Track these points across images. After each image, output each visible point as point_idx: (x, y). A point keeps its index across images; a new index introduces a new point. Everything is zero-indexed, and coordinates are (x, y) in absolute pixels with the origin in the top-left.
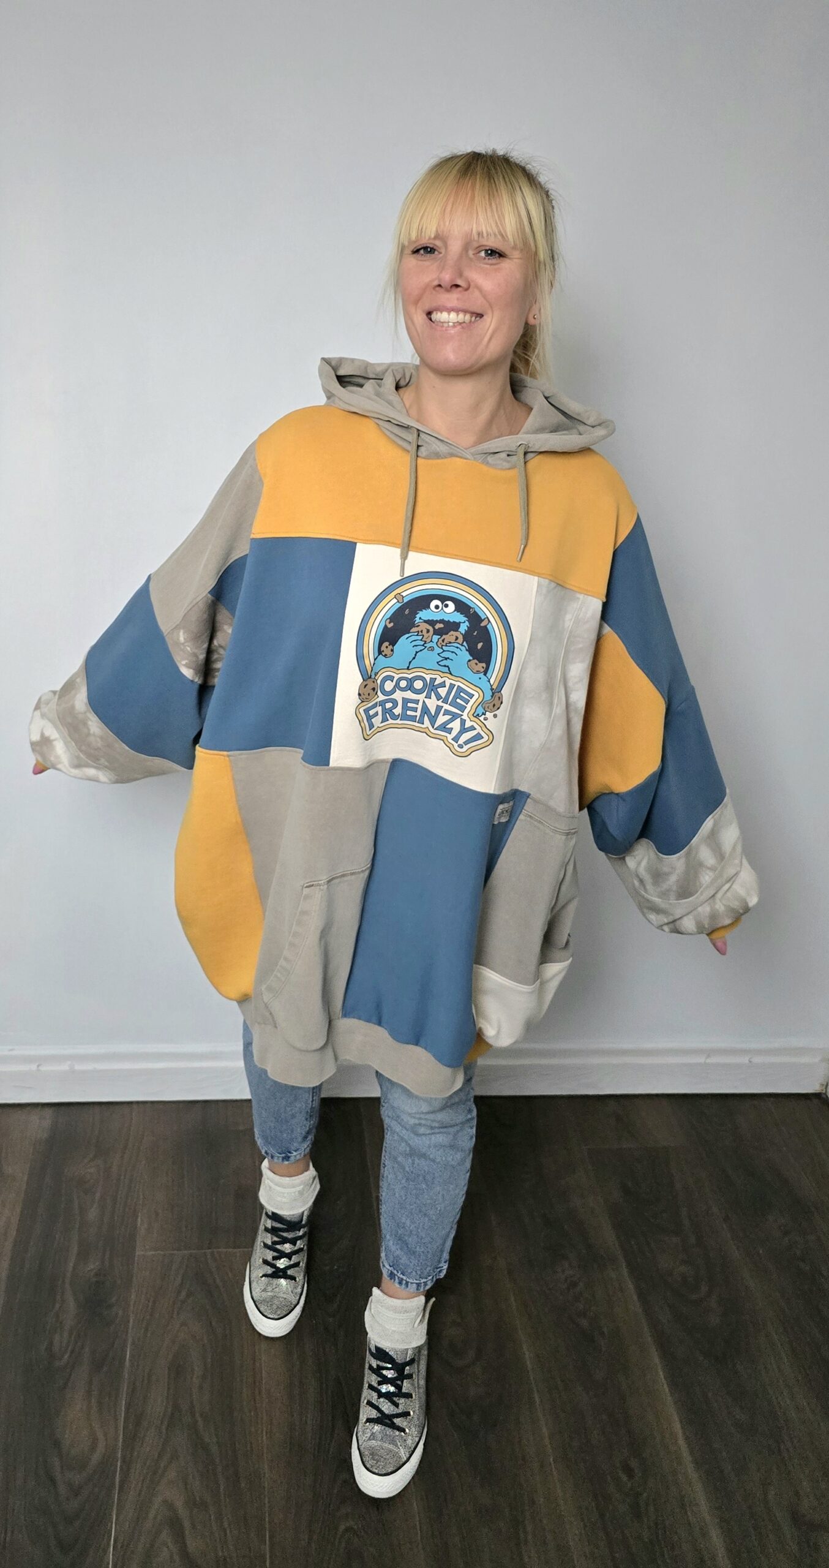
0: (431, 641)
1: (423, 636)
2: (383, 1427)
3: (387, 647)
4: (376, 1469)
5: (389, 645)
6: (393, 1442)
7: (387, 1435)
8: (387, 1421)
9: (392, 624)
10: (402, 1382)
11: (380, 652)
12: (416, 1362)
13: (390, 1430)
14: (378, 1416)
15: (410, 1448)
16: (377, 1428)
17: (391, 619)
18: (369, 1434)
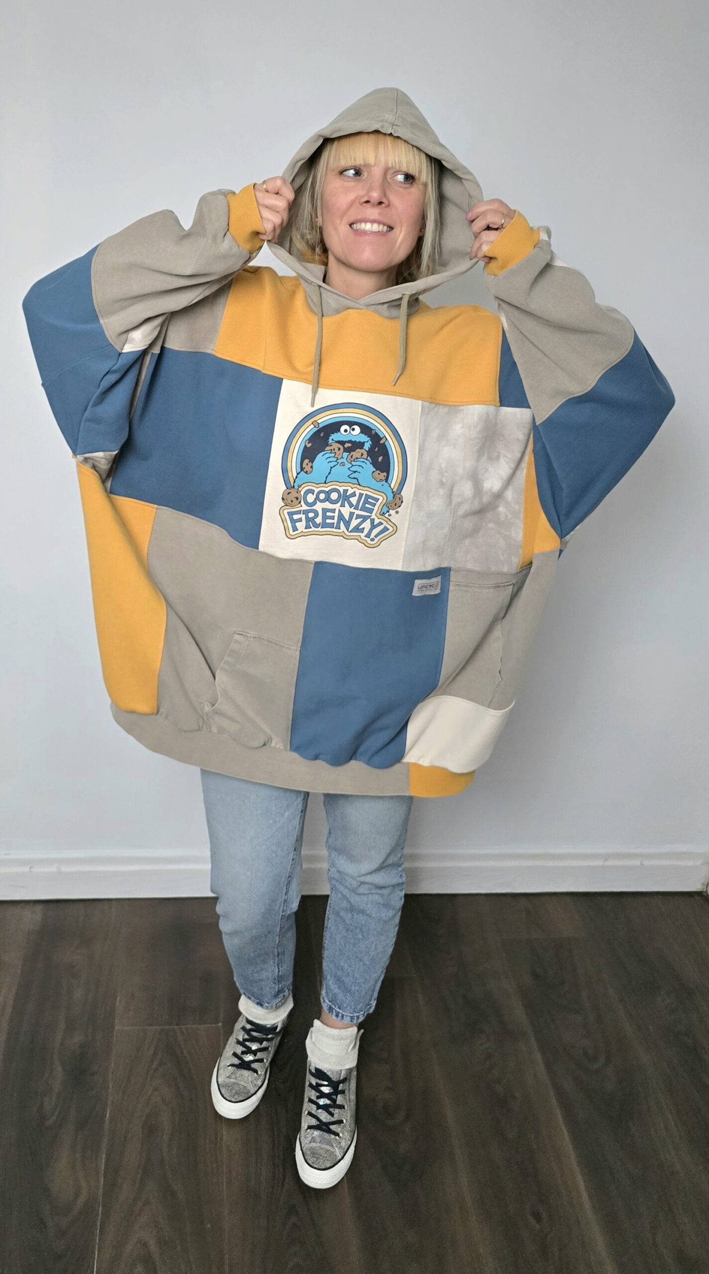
0: (342, 457)
1: (335, 453)
2: (321, 1132)
3: (307, 464)
4: (316, 1165)
5: (309, 462)
6: (329, 1143)
7: (324, 1138)
8: (324, 1127)
9: (310, 444)
10: (337, 1097)
11: (302, 469)
12: (348, 1081)
13: (327, 1135)
14: (317, 1123)
15: (344, 1148)
16: (316, 1133)
17: (310, 440)
18: (310, 1138)
